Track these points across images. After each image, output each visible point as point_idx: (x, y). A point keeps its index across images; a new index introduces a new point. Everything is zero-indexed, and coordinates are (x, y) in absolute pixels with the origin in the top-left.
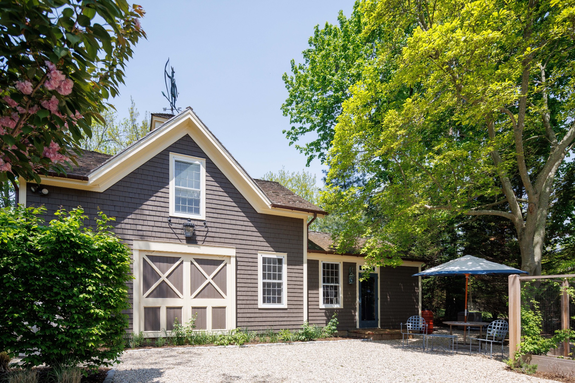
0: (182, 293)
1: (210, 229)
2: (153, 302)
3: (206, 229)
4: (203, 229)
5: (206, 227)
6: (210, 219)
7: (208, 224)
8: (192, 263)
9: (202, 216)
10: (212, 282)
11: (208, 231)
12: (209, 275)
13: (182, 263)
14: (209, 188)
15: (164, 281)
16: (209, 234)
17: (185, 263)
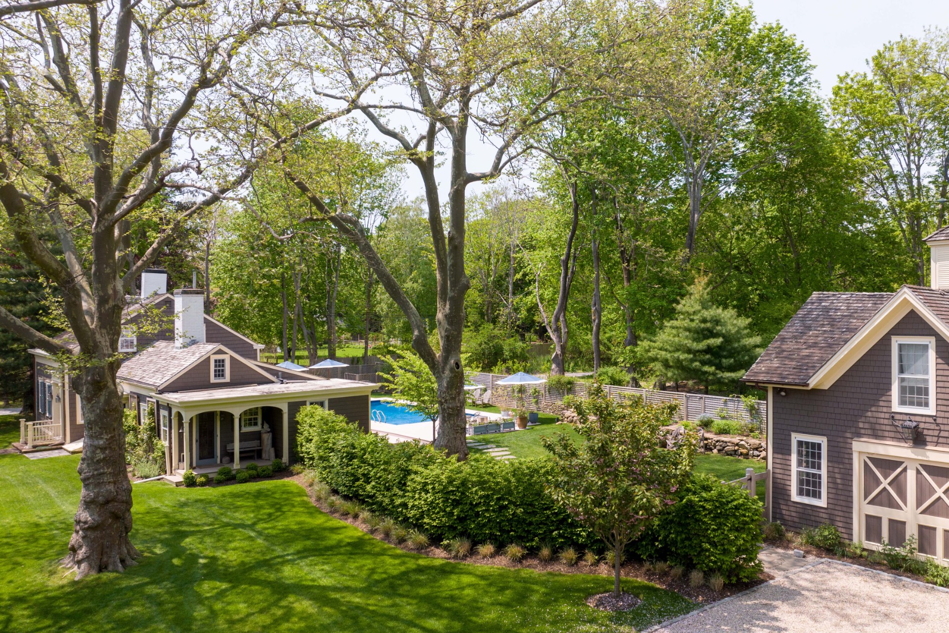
0: (906, 504)
1: (942, 427)
2: (874, 510)
3: (938, 428)
4: (933, 426)
5: (938, 425)
6: (942, 414)
7: (939, 421)
8: (918, 472)
9: (931, 410)
10: (944, 497)
11: (940, 430)
12: (940, 487)
13: (905, 470)
14: (941, 373)
15: (885, 489)
16: (943, 434)
17: (909, 471)
